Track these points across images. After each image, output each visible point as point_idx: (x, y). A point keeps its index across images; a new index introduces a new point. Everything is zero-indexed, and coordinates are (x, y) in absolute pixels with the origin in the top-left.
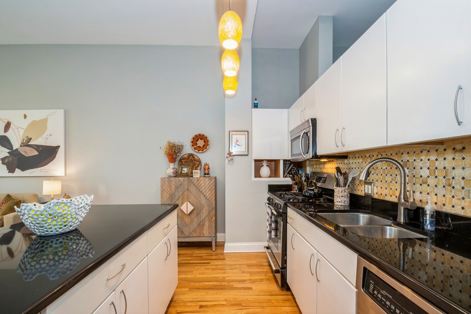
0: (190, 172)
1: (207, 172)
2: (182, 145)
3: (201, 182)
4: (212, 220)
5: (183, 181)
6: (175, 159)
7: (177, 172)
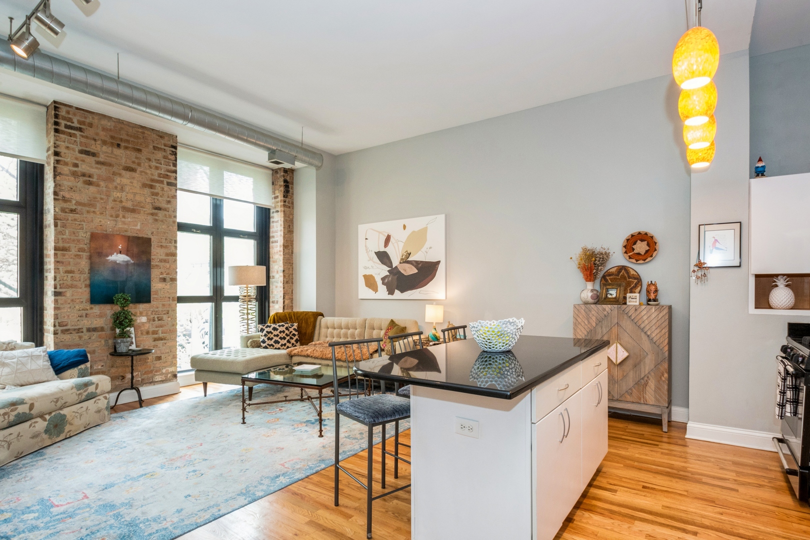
0: (622, 296)
1: (652, 296)
2: (608, 252)
3: (643, 313)
4: (663, 379)
5: (610, 311)
6: (595, 275)
7: (598, 296)
